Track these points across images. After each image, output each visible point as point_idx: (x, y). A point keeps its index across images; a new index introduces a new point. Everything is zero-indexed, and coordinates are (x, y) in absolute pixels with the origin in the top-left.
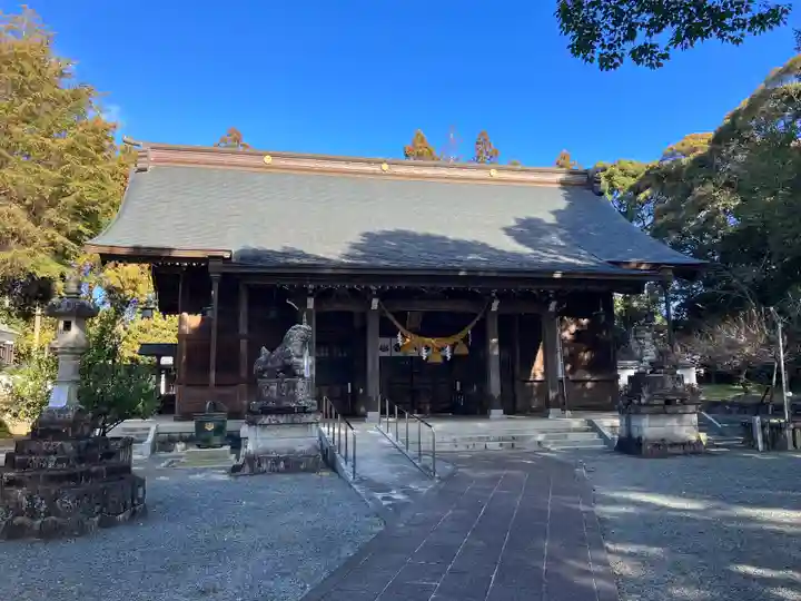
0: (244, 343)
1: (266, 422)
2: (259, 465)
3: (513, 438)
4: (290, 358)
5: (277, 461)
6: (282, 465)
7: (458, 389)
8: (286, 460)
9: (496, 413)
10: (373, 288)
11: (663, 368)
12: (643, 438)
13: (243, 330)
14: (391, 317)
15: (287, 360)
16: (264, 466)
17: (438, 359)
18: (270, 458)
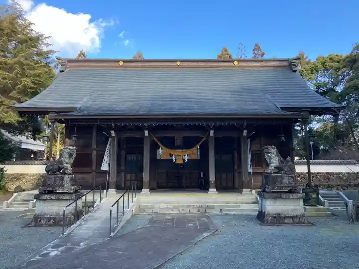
0: (94, 153)
1: (45, 198)
2: (40, 221)
3: (208, 207)
4: (62, 164)
5: (50, 219)
6: (52, 222)
7: (202, 176)
8: (54, 219)
9: (213, 191)
10: (146, 125)
11: (283, 170)
12: (266, 213)
13: (94, 146)
14: (156, 140)
15: (60, 166)
16: (42, 222)
17: (179, 162)
18: (46, 218)
